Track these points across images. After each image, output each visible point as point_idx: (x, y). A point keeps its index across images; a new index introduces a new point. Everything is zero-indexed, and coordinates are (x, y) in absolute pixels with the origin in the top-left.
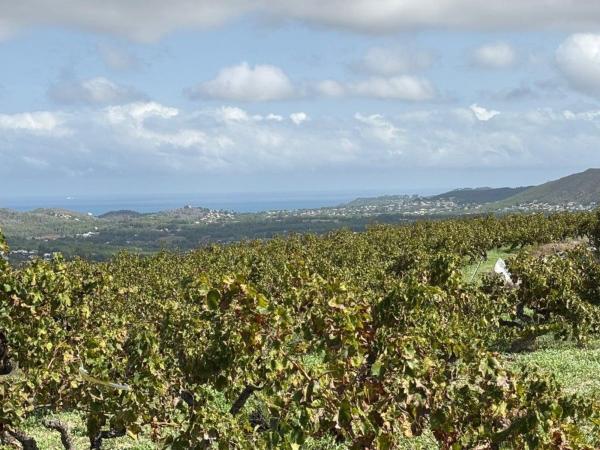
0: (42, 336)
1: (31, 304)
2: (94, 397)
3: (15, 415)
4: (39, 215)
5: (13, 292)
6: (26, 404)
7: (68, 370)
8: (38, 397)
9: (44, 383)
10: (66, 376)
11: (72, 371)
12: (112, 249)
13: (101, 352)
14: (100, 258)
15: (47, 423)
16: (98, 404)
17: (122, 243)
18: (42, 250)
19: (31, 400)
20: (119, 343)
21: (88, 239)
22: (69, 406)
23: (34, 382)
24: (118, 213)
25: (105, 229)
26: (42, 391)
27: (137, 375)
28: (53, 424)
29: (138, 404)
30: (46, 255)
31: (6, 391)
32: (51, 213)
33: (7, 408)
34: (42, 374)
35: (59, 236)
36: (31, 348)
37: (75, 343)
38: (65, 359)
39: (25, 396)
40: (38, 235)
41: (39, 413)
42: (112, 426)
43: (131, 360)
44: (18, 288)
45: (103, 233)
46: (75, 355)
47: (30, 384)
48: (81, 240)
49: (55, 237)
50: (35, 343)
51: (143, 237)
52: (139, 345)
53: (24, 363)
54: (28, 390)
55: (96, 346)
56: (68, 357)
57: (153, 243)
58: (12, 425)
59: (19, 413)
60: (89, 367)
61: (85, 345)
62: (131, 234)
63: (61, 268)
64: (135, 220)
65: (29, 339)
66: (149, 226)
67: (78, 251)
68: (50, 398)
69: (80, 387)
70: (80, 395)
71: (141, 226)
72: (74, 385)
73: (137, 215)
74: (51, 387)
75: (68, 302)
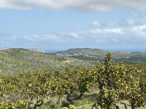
0: (119, 81)
1: (116, 74)
2: (133, 97)
4: (116, 52)
6: (117, 97)
7: (127, 90)
9: (121, 93)
10: (126, 92)
11: (128, 91)
12: (133, 61)
13: (135, 87)
14: (131, 63)
15: (121, 102)
16: (133, 99)
17: (136, 60)
18: (117, 61)
19: (118, 96)
20: (138, 84)
21: (128, 59)
22: (126, 99)
23: (119, 92)
24: (136, 52)
25: (132, 56)
26: (121, 95)
27: (143, 92)
28: (123, 103)
29: (143, 100)
30: (117, 62)
31: (112, 94)
32: (119, 52)
33: (112, 98)
34: (121, 91)
35: (121, 58)
36: (117, 84)
37: (128, 84)
39: (116, 95)
40: (116, 57)
41: (119, 100)
42: (137, 104)
43: (142, 89)
45: (131, 57)
46: (128, 87)
47: (117, 93)
48: (126, 59)
49: (120, 58)
50: (118, 83)
51: (141, 58)
52: (144, 85)
53: (115, 88)
54: (117, 94)
55: (133, 85)
56: (127, 87)
57: (143, 60)
58: (113, 102)
59: (115, 99)
60: (132, 90)
61: (130, 84)
62: (138, 58)
63: (123, 65)
64: (140, 54)
65: (116, 82)
66: (143, 56)
67: (125, 62)
68: (122, 96)
69: (129, 94)
70: (129, 96)
71: (141, 56)
72: (128, 94)
73: (140, 53)
74: (122, 93)
75: (125, 73)
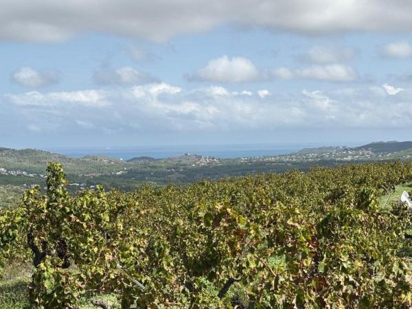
0: (90, 242)
1: (83, 221)
2: (126, 285)
3: (73, 296)
4: (87, 160)
5: (71, 212)
6: (80, 288)
7: (109, 266)
8: (88, 284)
9: (92, 275)
10: (107, 270)
11: (111, 266)
12: (136, 183)
13: (131, 254)
14: (128, 189)
15: (94, 302)
16: (129, 289)
17: (142, 179)
18: (89, 183)
19: (84, 286)
20: (142, 247)
21: (120, 176)
22: (109, 291)
23: (86, 274)
24: (143, 158)
25: (131, 169)
26: (91, 280)
27: (155, 270)
28: (98, 303)
29: (155, 289)
30: (92, 186)
31: (67, 279)
32: (95, 158)
33: (67, 291)
34: (91, 269)
35: (100, 174)
36: (83, 251)
37: (113, 247)
38: (106, 258)
39: (80, 283)
40: (87, 173)
41: (88, 295)
42: (138, 305)
43: (151, 259)
44: (75, 210)
45: (130, 171)
46: (113, 256)
47: (82, 276)
48: (115, 176)
49: (98, 175)
50: (86, 247)
51: (157, 175)
52: (156, 249)
53: (78, 260)
54: (81, 279)
55: (127, 249)
56: (108, 257)
57: (163, 179)
58: (70, 303)
59: (75, 295)
60: (123, 264)
61: (119, 249)
62: (149, 173)
63: (102, 196)
64: (152, 163)
65: (82, 244)
66: (161, 167)
67: (113, 185)
68: (95, 285)
69: (116, 278)
70: (116, 283)
71: (155, 167)
72: (112, 276)
73: (154, 160)
74: (97, 277)
75: (107, 219)
